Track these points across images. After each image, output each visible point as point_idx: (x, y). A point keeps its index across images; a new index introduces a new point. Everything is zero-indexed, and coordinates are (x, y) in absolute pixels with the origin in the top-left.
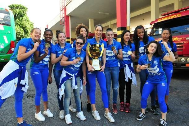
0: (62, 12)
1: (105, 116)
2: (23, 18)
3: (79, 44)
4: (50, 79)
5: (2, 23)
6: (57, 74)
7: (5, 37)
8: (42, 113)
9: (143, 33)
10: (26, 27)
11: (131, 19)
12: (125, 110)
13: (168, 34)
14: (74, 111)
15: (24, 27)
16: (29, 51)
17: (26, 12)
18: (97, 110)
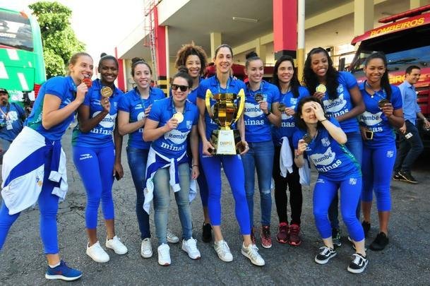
0: (148, 17)
1: (243, 252)
2: (63, 32)
3: (179, 90)
4: (117, 168)
5: (14, 44)
6: (134, 159)
7: (21, 76)
8: (103, 245)
9: (324, 62)
10: (69, 53)
11: (307, 31)
12: (288, 239)
13: (381, 69)
14: (175, 242)
15: (66, 54)
16: (66, 105)
17: (69, 19)
18: (225, 239)
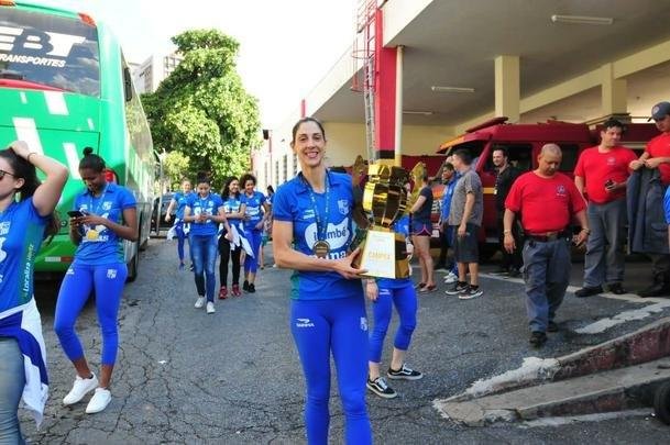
0: (363, 34)
2: (222, 80)
10: (229, 116)
15: (224, 117)
17: (232, 58)
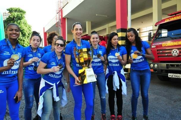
0: (58, 14)
2: (21, 21)
9: (132, 36)
10: (23, 30)
11: (132, 20)
